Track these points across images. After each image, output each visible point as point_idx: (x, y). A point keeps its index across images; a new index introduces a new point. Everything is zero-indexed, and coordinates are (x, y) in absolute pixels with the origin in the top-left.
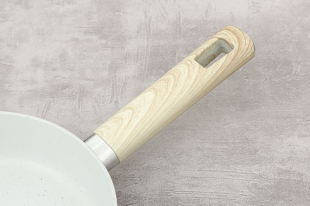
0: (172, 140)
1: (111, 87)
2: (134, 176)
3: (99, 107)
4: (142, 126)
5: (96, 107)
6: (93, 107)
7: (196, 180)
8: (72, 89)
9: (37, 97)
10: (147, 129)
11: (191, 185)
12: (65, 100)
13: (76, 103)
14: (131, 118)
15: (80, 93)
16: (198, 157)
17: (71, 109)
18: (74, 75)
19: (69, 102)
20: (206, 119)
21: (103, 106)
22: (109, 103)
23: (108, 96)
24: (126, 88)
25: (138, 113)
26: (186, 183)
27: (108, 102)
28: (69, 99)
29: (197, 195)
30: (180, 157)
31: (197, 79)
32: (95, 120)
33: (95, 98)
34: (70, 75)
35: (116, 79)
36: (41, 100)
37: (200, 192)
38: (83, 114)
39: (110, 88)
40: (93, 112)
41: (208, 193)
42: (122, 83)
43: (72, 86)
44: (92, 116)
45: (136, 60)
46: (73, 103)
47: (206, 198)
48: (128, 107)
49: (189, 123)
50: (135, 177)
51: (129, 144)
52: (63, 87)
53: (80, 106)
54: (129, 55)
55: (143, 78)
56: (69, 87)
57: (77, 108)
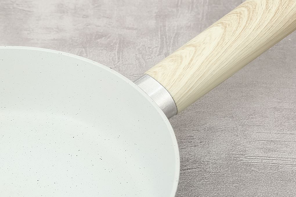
0: (240, 99)
1: (160, 38)
2: (192, 138)
3: (144, 60)
4: (208, 66)
5: (140, 60)
6: (137, 59)
7: (273, 144)
8: (109, 39)
9: (64, 46)
10: (214, 71)
11: (267, 150)
12: (101, 51)
13: (115, 55)
14: (193, 57)
15: (119, 43)
16: (275, 119)
17: (109, 60)
18: (111, 24)
19: (106, 53)
20: (283, 76)
21: (150, 58)
22: (158, 56)
23: (156, 48)
24: (179, 39)
25: (202, 51)
26: (260, 147)
27: (155, 54)
28: (105, 49)
29: (276, 161)
30: (252, 118)
31: (278, 12)
32: (140, 74)
33: (139, 49)
34: (106, 24)
35: (166, 29)
36: (70, 50)
37: (279, 158)
38: (125, 67)
39: (158, 38)
40: (138, 64)
41: (289, 159)
42: (173, 33)
43: (109, 35)
44: (135, 70)
45: (190, 8)
46: (110, 54)
47: (287, 164)
48: (189, 44)
49: (262, 80)
50: (194, 139)
51: (190, 88)
52: (97, 36)
53: (121, 58)
54: (181, 3)
55: (200, 28)
56: (106, 36)
57: (117, 60)
